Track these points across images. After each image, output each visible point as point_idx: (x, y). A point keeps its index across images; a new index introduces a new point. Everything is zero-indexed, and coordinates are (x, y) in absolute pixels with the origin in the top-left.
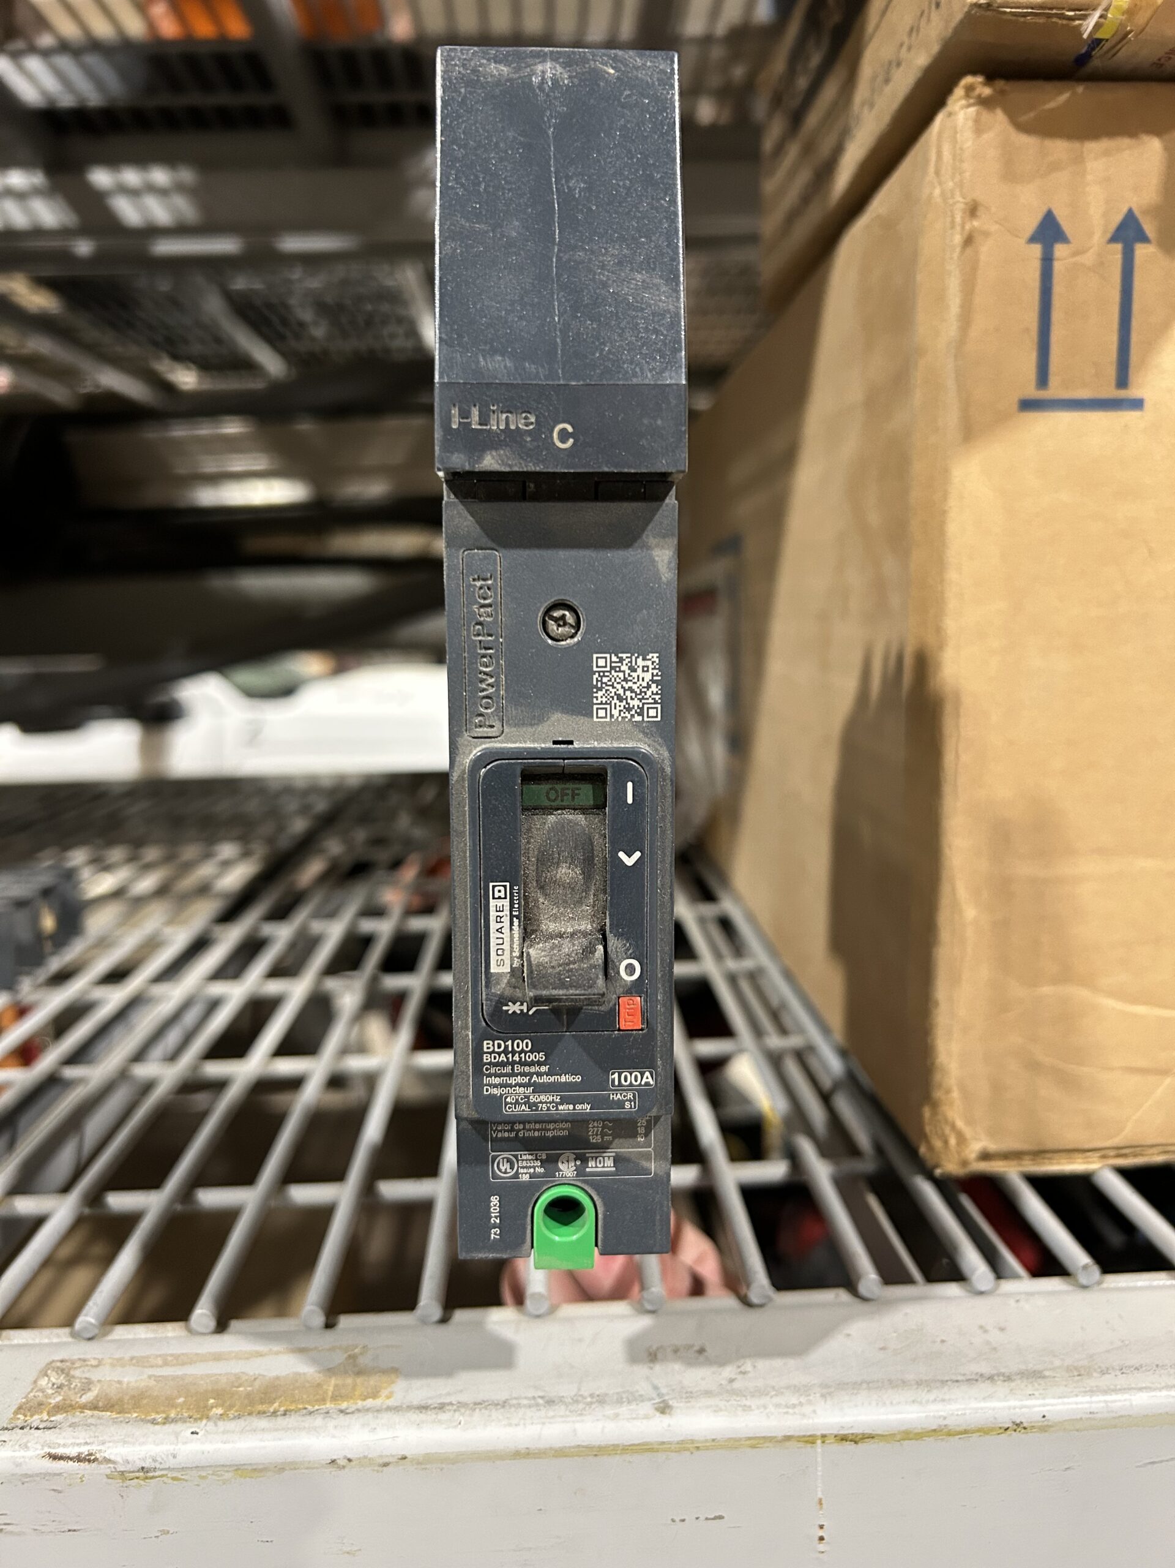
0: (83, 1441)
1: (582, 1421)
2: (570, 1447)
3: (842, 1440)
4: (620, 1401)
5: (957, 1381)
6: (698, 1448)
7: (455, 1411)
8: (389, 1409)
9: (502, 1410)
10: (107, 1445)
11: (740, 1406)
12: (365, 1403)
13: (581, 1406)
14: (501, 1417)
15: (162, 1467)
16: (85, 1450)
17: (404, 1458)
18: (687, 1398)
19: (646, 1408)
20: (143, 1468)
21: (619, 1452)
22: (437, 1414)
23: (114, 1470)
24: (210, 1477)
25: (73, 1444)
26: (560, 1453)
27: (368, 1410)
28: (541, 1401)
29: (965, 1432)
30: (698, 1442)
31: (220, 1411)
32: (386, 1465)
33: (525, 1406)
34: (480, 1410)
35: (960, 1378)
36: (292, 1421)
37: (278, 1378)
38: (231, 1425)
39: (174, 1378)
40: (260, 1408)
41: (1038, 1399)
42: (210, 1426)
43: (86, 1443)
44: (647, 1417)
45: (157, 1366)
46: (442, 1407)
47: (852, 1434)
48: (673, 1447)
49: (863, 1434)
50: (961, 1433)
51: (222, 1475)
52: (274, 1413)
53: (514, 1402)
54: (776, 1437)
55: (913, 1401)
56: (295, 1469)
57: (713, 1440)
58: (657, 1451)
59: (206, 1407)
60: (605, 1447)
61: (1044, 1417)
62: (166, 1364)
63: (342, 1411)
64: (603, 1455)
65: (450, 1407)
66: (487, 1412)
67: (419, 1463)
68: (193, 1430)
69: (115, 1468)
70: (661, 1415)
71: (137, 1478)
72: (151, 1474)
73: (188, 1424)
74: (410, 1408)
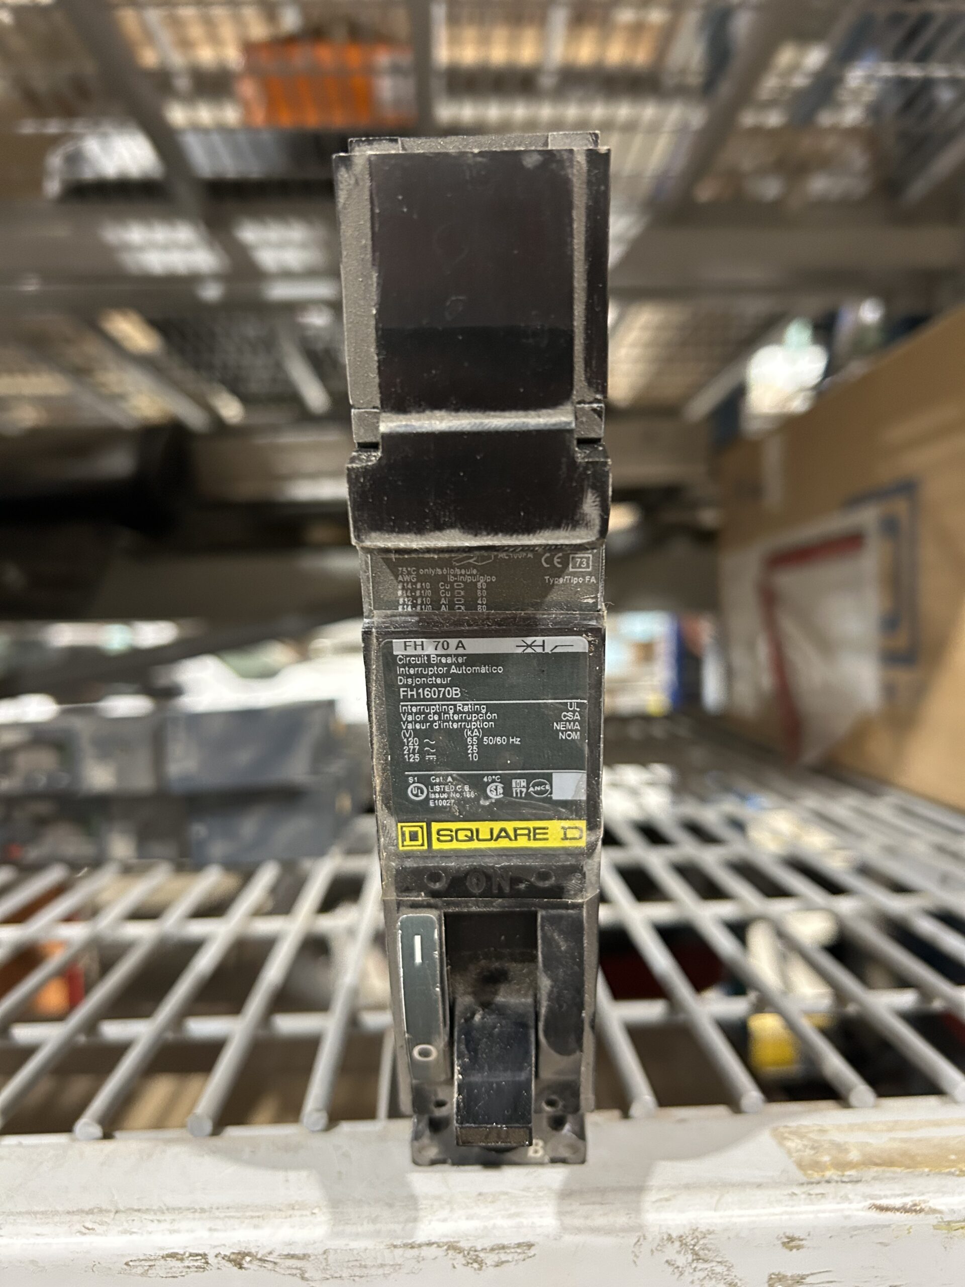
0: (901, 1193)
10: (926, 1195)
16: (908, 1201)
23: (941, 1220)
25: (894, 1196)
69: (942, 1218)
71: (962, 1228)
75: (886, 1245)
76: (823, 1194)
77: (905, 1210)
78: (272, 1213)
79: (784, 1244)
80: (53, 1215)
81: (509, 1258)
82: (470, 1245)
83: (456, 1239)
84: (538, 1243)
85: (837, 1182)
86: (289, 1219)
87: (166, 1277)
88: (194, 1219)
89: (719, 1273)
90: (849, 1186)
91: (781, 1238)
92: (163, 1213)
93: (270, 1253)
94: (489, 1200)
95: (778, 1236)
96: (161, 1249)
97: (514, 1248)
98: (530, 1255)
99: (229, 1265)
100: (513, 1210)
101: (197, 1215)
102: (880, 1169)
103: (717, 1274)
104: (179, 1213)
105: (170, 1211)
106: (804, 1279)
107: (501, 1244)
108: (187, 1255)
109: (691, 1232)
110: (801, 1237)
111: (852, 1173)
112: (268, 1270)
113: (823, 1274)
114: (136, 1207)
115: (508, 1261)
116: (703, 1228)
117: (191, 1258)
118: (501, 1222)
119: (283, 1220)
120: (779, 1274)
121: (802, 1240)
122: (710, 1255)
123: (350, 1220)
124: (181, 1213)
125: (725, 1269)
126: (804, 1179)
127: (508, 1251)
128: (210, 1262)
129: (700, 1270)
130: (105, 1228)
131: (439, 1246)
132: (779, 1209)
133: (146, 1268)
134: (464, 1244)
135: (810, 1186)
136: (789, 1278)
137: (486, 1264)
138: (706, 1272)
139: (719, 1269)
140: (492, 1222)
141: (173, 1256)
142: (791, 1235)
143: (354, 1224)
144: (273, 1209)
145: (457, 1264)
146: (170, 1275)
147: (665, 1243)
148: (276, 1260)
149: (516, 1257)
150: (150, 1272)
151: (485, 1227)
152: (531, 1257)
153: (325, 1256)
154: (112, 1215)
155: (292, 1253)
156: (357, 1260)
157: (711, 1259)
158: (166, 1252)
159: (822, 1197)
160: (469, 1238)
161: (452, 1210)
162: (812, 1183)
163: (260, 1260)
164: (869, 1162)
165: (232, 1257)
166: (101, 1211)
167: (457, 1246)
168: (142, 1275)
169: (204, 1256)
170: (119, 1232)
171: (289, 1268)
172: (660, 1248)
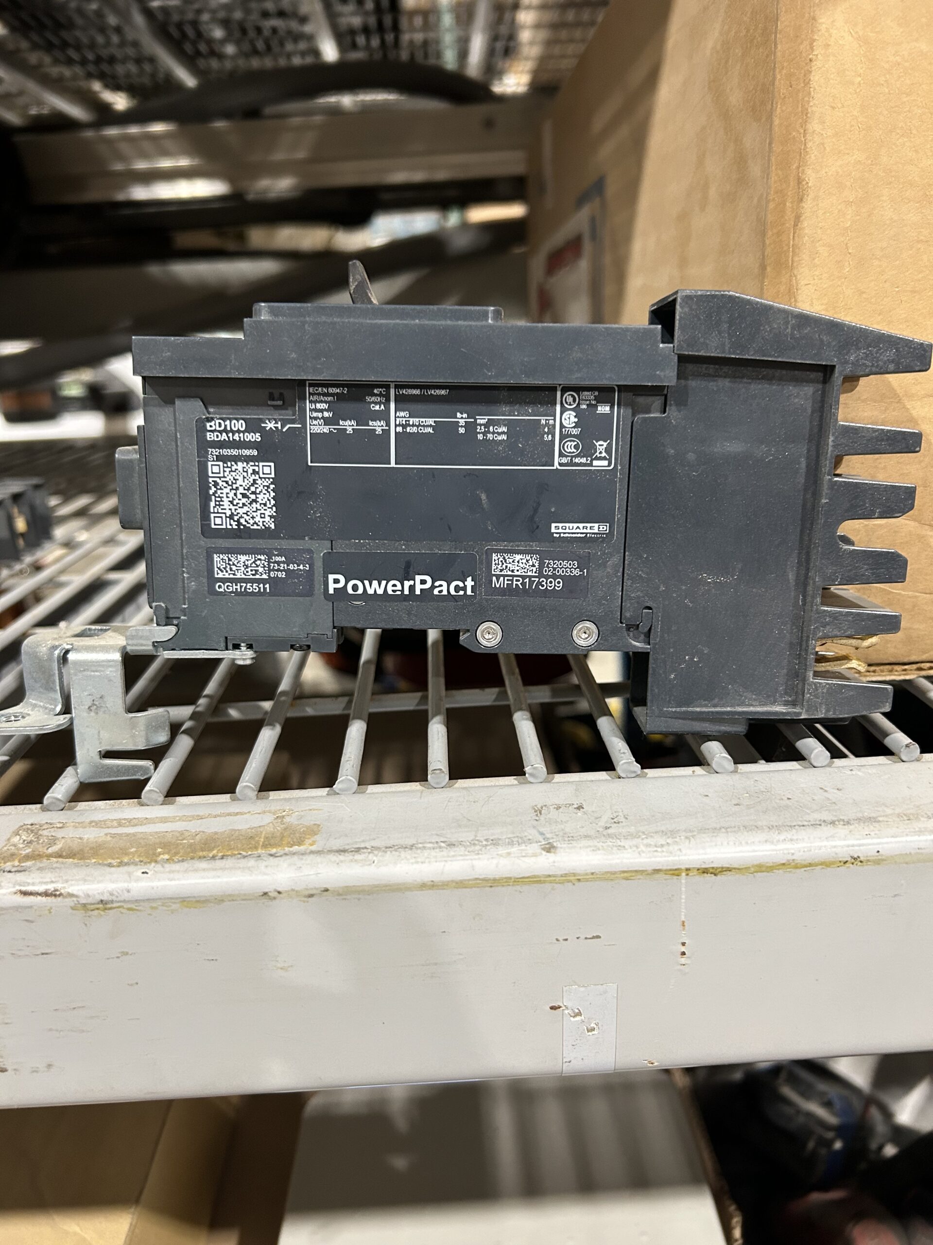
0: (49, 880)
1: (479, 859)
2: (469, 880)
3: (704, 872)
4: (511, 843)
5: (803, 826)
6: (579, 880)
7: (369, 853)
8: (312, 852)
9: (410, 852)
10: (70, 882)
11: (616, 846)
12: (291, 849)
13: (478, 847)
14: (409, 857)
15: (118, 900)
16: (51, 887)
17: (327, 890)
18: (569, 841)
19: (535, 848)
20: (102, 901)
21: (511, 884)
22: (354, 856)
23: (77, 903)
24: (160, 908)
25: (41, 883)
26: (461, 884)
27: (294, 854)
28: (443, 845)
29: (810, 865)
30: (579, 875)
31: (166, 857)
32: (311, 896)
33: (430, 848)
34: (391, 852)
35: (806, 823)
36: (229, 862)
37: (216, 833)
38: (176, 867)
39: (128, 835)
40: (201, 854)
41: (874, 838)
42: (158, 867)
43: (52, 882)
44: (535, 855)
45: (112, 827)
46: (358, 850)
47: (713, 868)
48: (557, 879)
49: (722, 868)
50: (806, 866)
51: (170, 906)
52: (214, 857)
53: (420, 845)
54: (646, 871)
55: (766, 841)
56: (233, 900)
57: (592, 874)
58: (544, 882)
59: (154, 854)
60: (499, 880)
61: (878, 852)
62: (120, 825)
63: (271, 855)
64: (497, 886)
65: (365, 850)
66: (397, 853)
67: (339, 894)
68: (144, 871)
69: (78, 901)
70: (548, 854)
71: (98, 909)
72: (109, 906)
73: (139, 867)
74: (330, 851)
75: (32, 922)
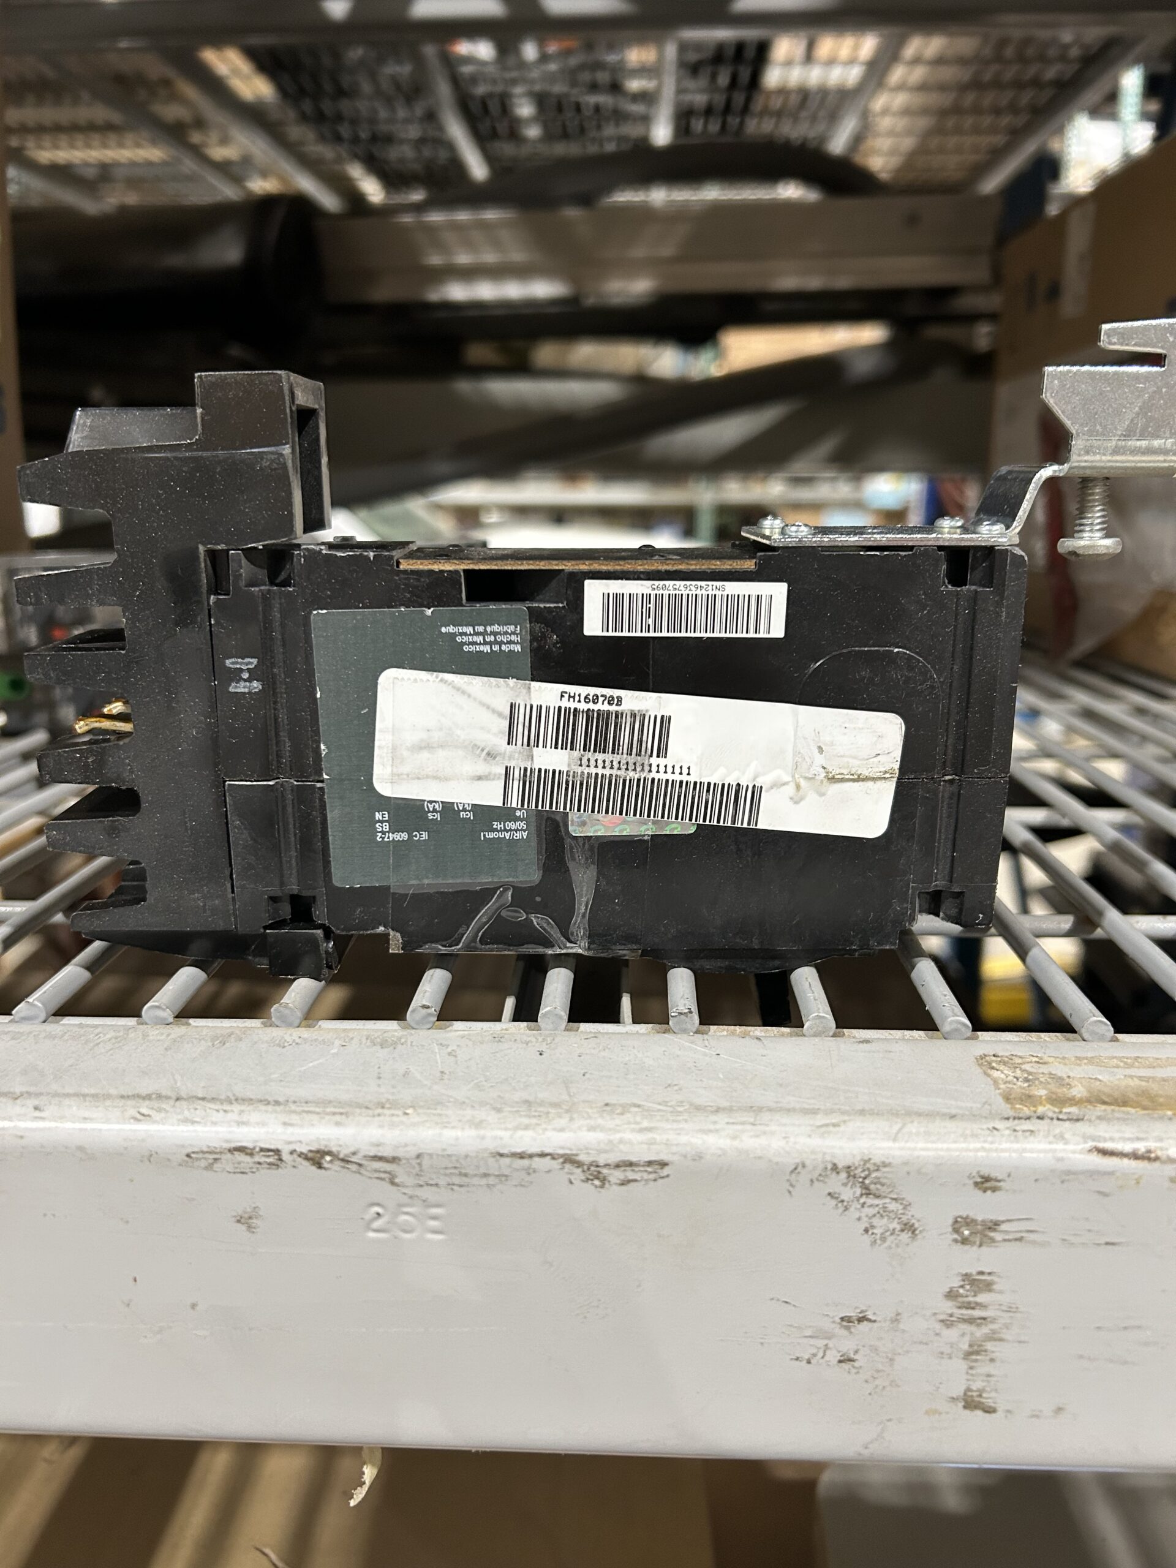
0: (1133, 1136)
10: (1164, 1141)
25: (1125, 1139)
75: (1105, 1195)
76: (1032, 1131)
77: (1135, 1156)
78: (358, 1111)
79: (976, 1184)
80: (104, 1099)
81: (637, 1176)
82: (591, 1159)
83: (574, 1152)
84: (672, 1163)
85: (1052, 1119)
86: (377, 1119)
87: (234, 1173)
88: (266, 1111)
89: (893, 1211)
90: (1067, 1124)
91: (974, 1177)
92: (231, 1103)
93: (354, 1154)
94: (618, 1111)
95: (970, 1174)
96: (227, 1141)
97: (643, 1166)
98: (662, 1175)
99: (306, 1163)
100: (645, 1124)
101: (270, 1108)
102: (1109, 1108)
103: (890, 1212)
104: (249, 1105)
105: (240, 1101)
106: (999, 1225)
107: (628, 1161)
108: (257, 1149)
109: (862, 1163)
110: (999, 1178)
111: (1074, 1110)
112: (352, 1171)
113: (1022, 1222)
114: (200, 1095)
115: (635, 1181)
116: (877, 1159)
117: (262, 1153)
118: (628, 1136)
119: (369, 1118)
120: (967, 1217)
121: (999, 1181)
122: (883, 1190)
123: (449, 1123)
124: (252, 1104)
125: (901, 1207)
126: (1011, 1113)
127: (636, 1169)
128: (284, 1159)
129: (871, 1206)
130: (163, 1115)
131: (553, 1158)
132: (975, 1145)
133: (211, 1161)
134: (582, 1158)
135: (1016, 1121)
136: (979, 1223)
137: (609, 1181)
138: (877, 1209)
139: (893, 1206)
140: (618, 1136)
141: (241, 1149)
142: (986, 1175)
143: (453, 1127)
144: (359, 1106)
145: (575, 1179)
146: (238, 1170)
147: (829, 1173)
148: (360, 1162)
149: (645, 1176)
150: (215, 1166)
151: (610, 1142)
152: (663, 1177)
153: (418, 1161)
154: (172, 1102)
155: (380, 1154)
156: (455, 1168)
157: (884, 1194)
158: (233, 1145)
159: (1031, 1135)
160: (590, 1152)
161: (571, 1119)
162: (1020, 1118)
163: (343, 1160)
164: (1096, 1099)
165: (310, 1155)
166: (160, 1097)
167: (575, 1160)
168: (206, 1168)
169: (277, 1152)
170: (179, 1120)
171: (376, 1171)
172: (822, 1178)
